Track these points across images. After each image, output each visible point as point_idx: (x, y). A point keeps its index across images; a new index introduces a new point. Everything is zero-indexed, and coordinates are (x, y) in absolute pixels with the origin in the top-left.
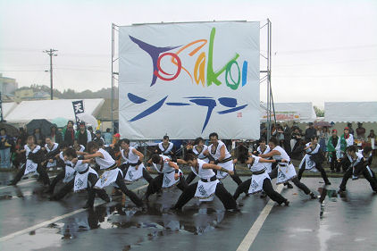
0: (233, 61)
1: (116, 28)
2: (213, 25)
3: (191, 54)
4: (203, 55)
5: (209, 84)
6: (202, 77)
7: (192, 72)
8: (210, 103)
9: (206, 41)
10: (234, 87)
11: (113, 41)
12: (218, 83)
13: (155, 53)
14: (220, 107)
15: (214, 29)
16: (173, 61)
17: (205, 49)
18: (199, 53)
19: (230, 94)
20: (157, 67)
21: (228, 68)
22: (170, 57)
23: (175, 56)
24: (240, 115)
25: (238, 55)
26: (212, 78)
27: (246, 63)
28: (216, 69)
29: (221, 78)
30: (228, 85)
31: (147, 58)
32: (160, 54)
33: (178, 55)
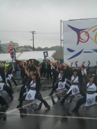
1: (62, 22)
3: (93, 32)
7: (94, 39)
11: (61, 27)
16: (86, 35)
20: (79, 37)
22: (84, 33)
23: (86, 32)
31: (75, 34)
32: (81, 32)
33: (88, 32)
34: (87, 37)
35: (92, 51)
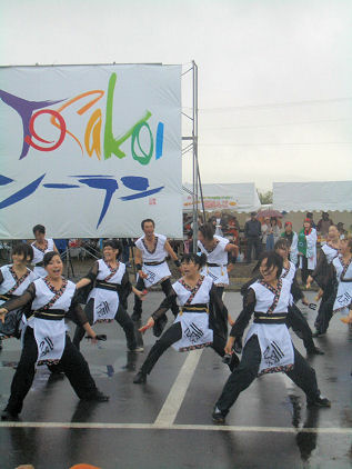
0: (143, 123)
2: (112, 69)
3: (81, 112)
4: (98, 113)
5: (107, 156)
6: (96, 146)
8: (108, 185)
9: (103, 93)
10: (145, 161)
12: (121, 155)
13: (26, 110)
14: (123, 190)
15: (114, 76)
16: (53, 122)
17: (101, 105)
18: (92, 110)
19: (138, 171)
20: (29, 131)
21: (135, 132)
22: (49, 115)
23: (55, 114)
24: (153, 202)
25: (149, 115)
26: (112, 148)
27: (161, 126)
28: (117, 133)
29: (125, 147)
30: (136, 158)
31: (14, 118)
32: (34, 112)
33: (61, 113)
34: (59, 132)
35: (75, 181)
